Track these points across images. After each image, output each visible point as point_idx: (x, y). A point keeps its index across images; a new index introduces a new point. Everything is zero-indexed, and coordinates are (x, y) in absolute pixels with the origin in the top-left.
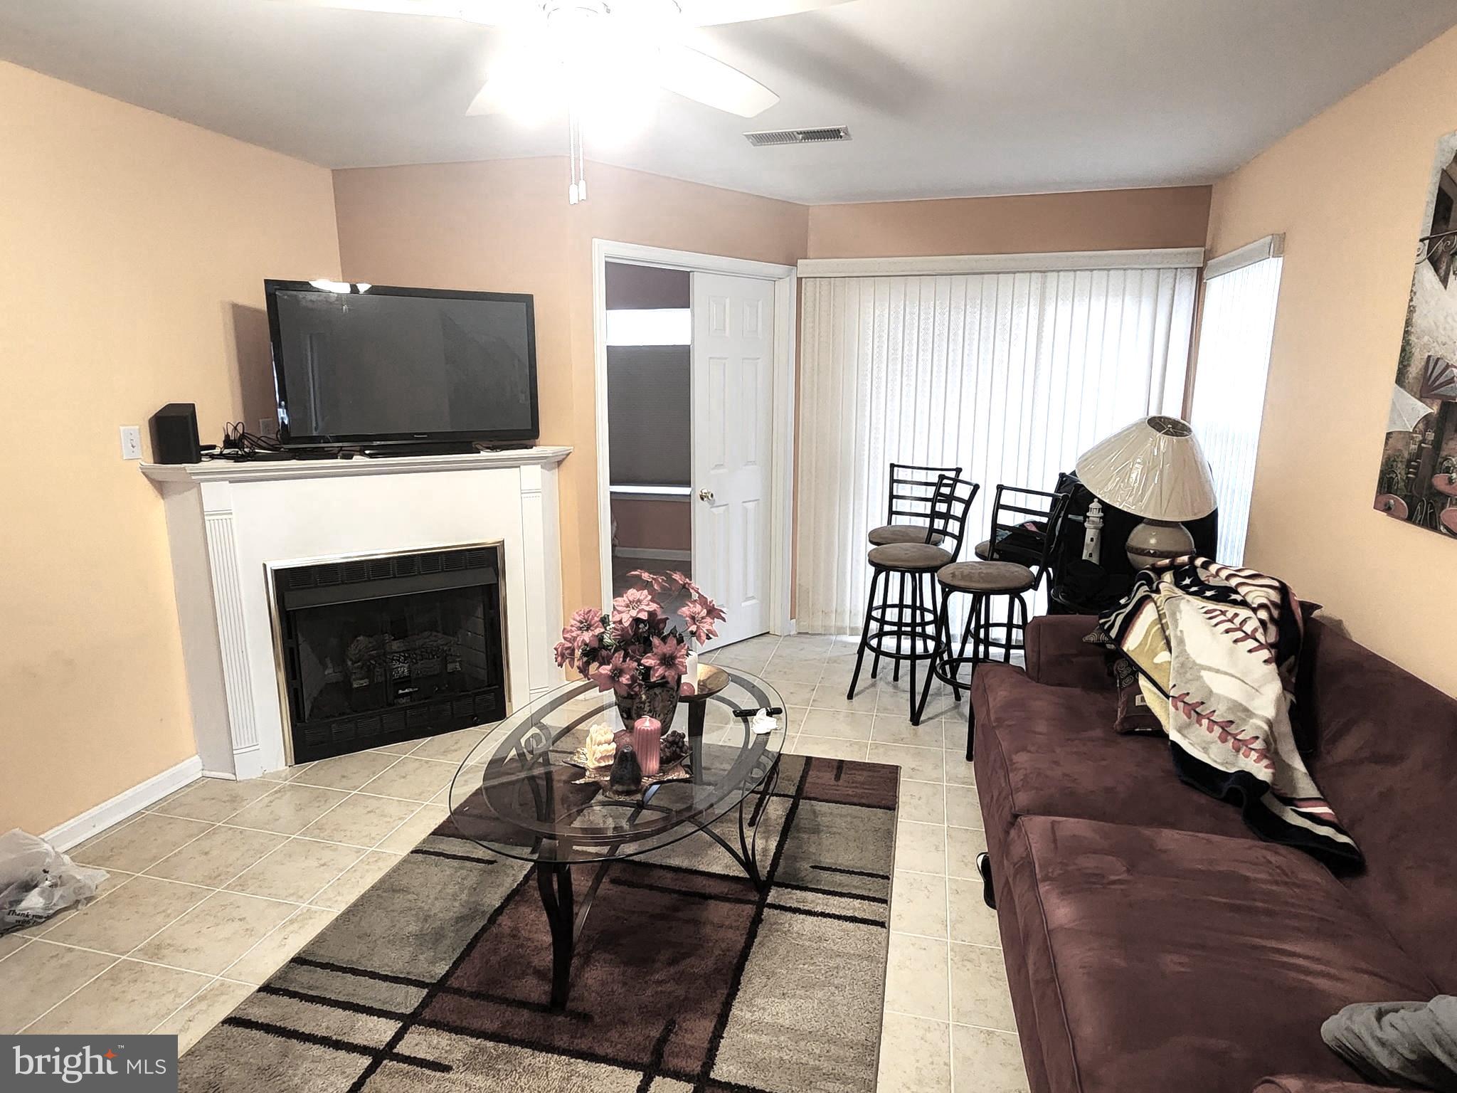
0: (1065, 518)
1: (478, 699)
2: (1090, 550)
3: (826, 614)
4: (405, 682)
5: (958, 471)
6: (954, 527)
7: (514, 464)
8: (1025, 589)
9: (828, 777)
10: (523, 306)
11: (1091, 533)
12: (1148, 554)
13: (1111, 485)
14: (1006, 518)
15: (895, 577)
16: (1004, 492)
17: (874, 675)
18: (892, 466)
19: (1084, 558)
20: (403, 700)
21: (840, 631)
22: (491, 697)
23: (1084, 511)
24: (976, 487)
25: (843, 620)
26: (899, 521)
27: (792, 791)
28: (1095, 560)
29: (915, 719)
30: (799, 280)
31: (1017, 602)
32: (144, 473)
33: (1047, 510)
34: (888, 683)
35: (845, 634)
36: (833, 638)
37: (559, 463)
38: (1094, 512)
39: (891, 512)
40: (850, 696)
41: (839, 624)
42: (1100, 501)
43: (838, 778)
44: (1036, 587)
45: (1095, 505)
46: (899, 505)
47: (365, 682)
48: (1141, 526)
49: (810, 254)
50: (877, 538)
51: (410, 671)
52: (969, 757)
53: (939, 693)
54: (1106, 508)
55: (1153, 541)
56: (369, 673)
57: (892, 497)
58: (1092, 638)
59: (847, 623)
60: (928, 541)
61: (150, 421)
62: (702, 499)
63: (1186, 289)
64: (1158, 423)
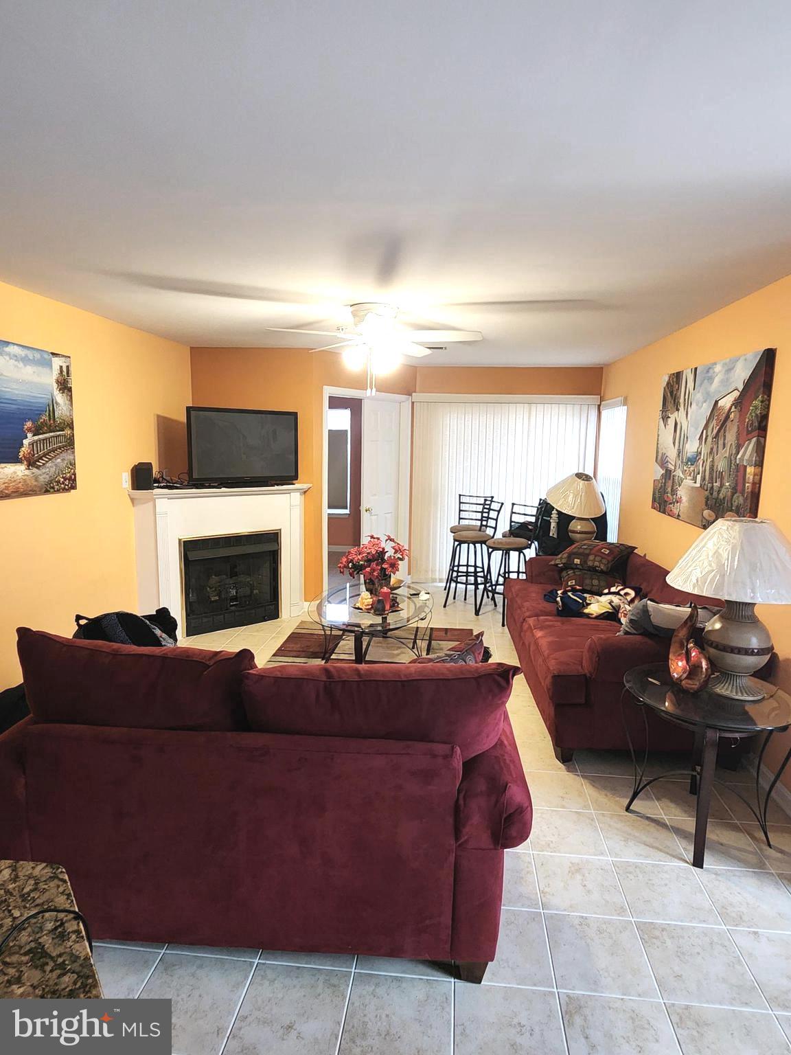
0: (542, 518)
1: (267, 607)
2: (553, 532)
3: (427, 571)
4: (235, 599)
5: (492, 497)
6: (491, 523)
7: (288, 492)
8: (525, 548)
9: (443, 634)
10: (293, 417)
11: (553, 525)
12: (577, 533)
13: (561, 502)
14: (516, 518)
15: (464, 546)
16: (515, 506)
17: (454, 598)
18: (460, 495)
19: (551, 535)
20: (233, 608)
21: (434, 580)
22: (272, 607)
23: (550, 515)
24: (502, 504)
25: (435, 575)
26: (463, 522)
27: (428, 638)
28: (555, 536)
29: (477, 613)
30: (413, 403)
31: (522, 554)
32: (129, 495)
33: (535, 514)
34: (461, 601)
35: (436, 582)
36: (430, 584)
37: (305, 492)
38: (554, 515)
39: (460, 519)
40: (445, 606)
41: (434, 577)
42: (557, 510)
43: (446, 633)
44: (530, 548)
45: (554, 512)
46: (463, 515)
47: (217, 598)
48: (574, 521)
49: (417, 389)
50: (453, 530)
51: (236, 593)
52: (503, 625)
53: (486, 605)
54: (559, 513)
55: (579, 527)
56: (219, 595)
57: (460, 511)
58: (552, 563)
59: (437, 577)
60: (480, 530)
61: (132, 470)
62: (366, 511)
63: (594, 413)
64: (579, 476)
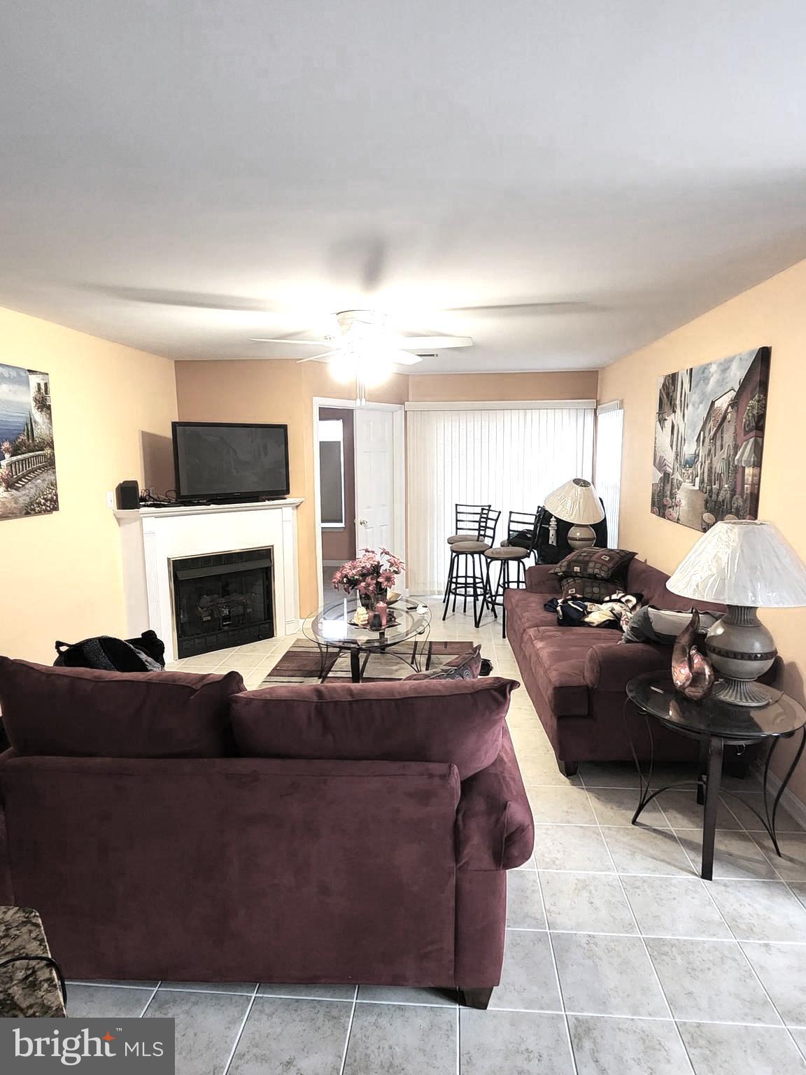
0: (541, 526)
1: (261, 626)
2: (552, 540)
3: (425, 584)
4: (226, 618)
5: (490, 506)
6: (490, 532)
7: (280, 507)
8: (524, 557)
9: (442, 647)
10: (282, 430)
11: (552, 532)
12: (576, 540)
13: (559, 509)
14: (514, 527)
15: (462, 557)
16: (512, 514)
17: (454, 611)
18: (457, 505)
19: (550, 543)
20: (226, 628)
21: (433, 593)
22: (267, 625)
23: (548, 523)
24: (500, 512)
25: (433, 587)
26: (460, 532)
27: (427, 652)
28: (555, 544)
29: (477, 625)
30: (406, 412)
31: (521, 564)
32: (114, 515)
33: (533, 522)
34: (460, 613)
36: (429, 597)
37: (297, 506)
38: (553, 522)
39: (457, 529)
40: (444, 619)
41: (432, 589)
42: (555, 517)
43: (446, 647)
44: (529, 557)
45: (553, 519)
46: (460, 525)
47: (209, 618)
48: (573, 527)
49: (410, 399)
50: (451, 541)
51: (229, 612)
52: (504, 637)
53: (486, 616)
54: (558, 520)
55: (578, 534)
56: (211, 615)
57: (457, 521)
58: (552, 571)
59: (436, 589)
60: (478, 540)
61: (117, 489)
62: (361, 524)
63: (590, 418)
64: (577, 481)
